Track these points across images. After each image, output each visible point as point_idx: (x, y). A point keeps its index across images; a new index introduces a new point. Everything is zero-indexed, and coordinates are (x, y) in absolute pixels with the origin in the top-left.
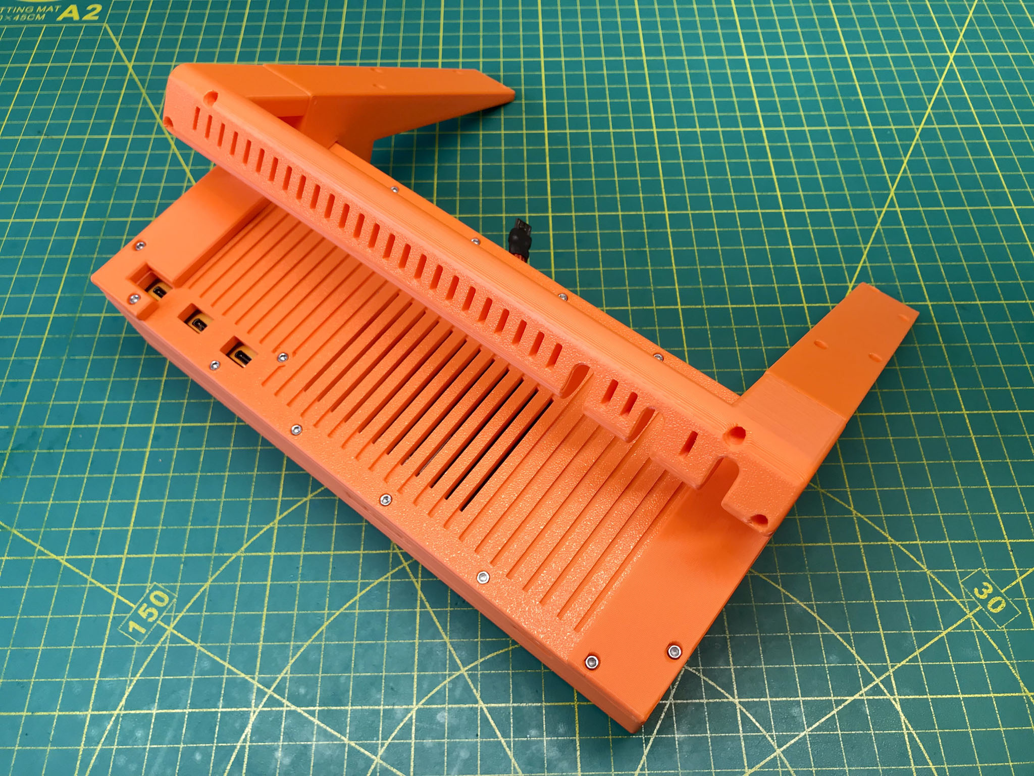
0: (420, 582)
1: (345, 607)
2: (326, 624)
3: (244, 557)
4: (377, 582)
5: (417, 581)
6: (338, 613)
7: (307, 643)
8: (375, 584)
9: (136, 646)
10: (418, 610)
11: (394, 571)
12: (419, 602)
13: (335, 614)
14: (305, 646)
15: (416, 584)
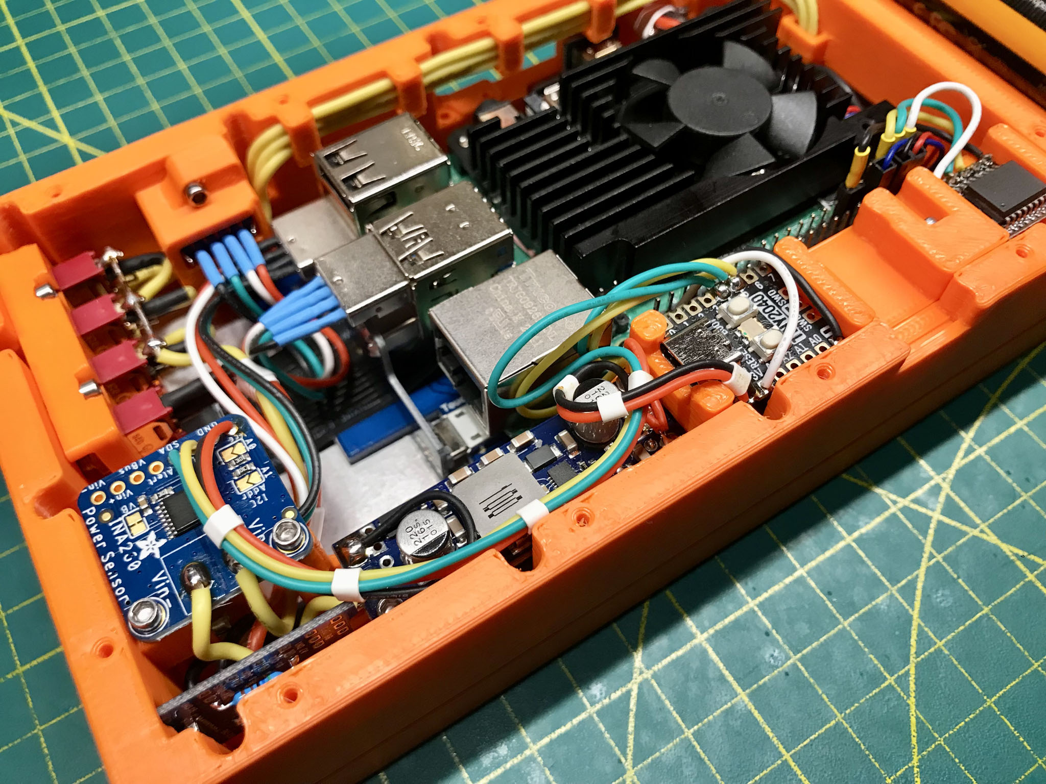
0: (987, 530)
1: (913, 650)
2: (912, 701)
3: (654, 676)
4: (922, 572)
5: (982, 531)
6: (912, 668)
7: (915, 762)
8: (922, 578)
10: (1031, 577)
11: (930, 538)
12: (1019, 563)
13: (907, 674)
14: (916, 770)
15: (984, 536)
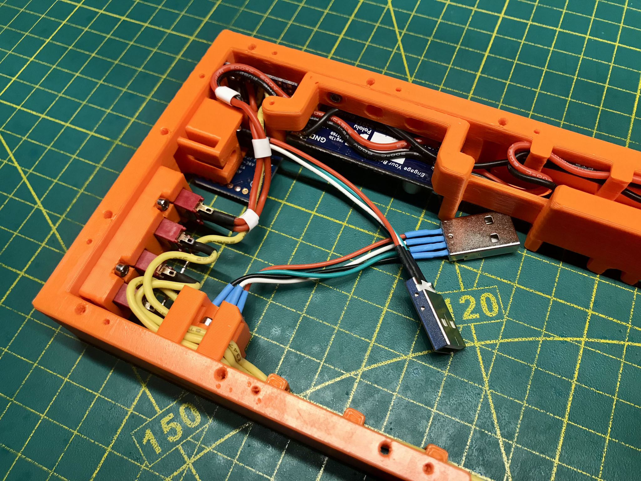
9: (143, 467)
